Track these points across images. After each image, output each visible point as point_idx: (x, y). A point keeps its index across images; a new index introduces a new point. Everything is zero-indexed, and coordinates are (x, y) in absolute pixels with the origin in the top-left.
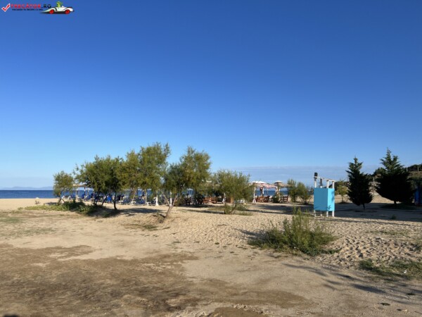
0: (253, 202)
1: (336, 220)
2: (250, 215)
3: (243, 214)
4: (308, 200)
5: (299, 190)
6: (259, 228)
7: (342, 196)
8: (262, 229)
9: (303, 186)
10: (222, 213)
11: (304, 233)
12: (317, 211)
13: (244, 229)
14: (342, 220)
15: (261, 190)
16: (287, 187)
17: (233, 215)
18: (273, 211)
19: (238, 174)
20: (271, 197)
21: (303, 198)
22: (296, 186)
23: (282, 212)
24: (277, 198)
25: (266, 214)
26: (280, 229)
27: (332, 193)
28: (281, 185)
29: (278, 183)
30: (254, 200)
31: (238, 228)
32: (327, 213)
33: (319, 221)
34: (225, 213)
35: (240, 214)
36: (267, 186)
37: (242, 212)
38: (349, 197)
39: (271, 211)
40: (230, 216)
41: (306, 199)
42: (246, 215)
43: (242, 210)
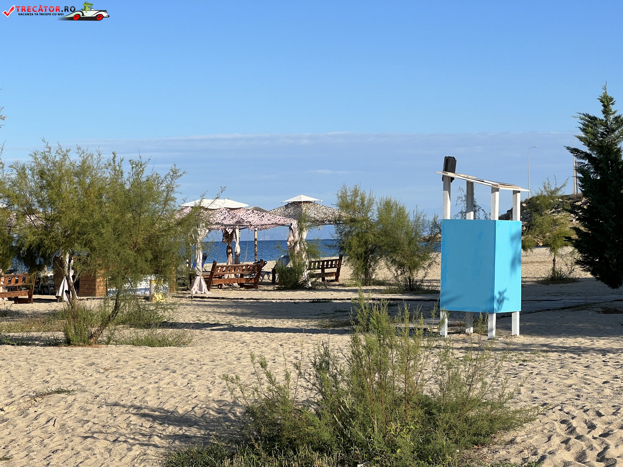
0: (195, 289)
1: (525, 348)
2: (179, 343)
3: (151, 344)
4: (419, 275)
5: (385, 233)
6: (214, 394)
7: (553, 250)
8: (228, 398)
9: (401, 213)
10: (55, 343)
11: (397, 402)
12: (452, 315)
13: (152, 402)
14: (551, 348)
15: (228, 237)
16: (337, 221)
17: (103, 349)
18: (278, 323)
19: (127, 169)
20: (269, 266)
21: (401, 265)
22: (374, 215)
23: (313, 324)
24: (297, 271)
25: (247, 336)
26: (302, 396)
27: (513, 239)
28: (312, 213)
29: (297, 204)
30: (199, 280)
31: (127, 401)
32: (492, 322)
33: (460, 355)
34: (68, 342)
35: (137, 343)
36: (254, 219)
37: (143, 333)
38: (578, 256)
39: (269, 323)
40: (89, 351)
41: (414, 267)
42: (163, 343)
43: (148, 326)
